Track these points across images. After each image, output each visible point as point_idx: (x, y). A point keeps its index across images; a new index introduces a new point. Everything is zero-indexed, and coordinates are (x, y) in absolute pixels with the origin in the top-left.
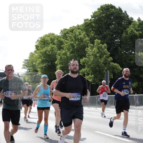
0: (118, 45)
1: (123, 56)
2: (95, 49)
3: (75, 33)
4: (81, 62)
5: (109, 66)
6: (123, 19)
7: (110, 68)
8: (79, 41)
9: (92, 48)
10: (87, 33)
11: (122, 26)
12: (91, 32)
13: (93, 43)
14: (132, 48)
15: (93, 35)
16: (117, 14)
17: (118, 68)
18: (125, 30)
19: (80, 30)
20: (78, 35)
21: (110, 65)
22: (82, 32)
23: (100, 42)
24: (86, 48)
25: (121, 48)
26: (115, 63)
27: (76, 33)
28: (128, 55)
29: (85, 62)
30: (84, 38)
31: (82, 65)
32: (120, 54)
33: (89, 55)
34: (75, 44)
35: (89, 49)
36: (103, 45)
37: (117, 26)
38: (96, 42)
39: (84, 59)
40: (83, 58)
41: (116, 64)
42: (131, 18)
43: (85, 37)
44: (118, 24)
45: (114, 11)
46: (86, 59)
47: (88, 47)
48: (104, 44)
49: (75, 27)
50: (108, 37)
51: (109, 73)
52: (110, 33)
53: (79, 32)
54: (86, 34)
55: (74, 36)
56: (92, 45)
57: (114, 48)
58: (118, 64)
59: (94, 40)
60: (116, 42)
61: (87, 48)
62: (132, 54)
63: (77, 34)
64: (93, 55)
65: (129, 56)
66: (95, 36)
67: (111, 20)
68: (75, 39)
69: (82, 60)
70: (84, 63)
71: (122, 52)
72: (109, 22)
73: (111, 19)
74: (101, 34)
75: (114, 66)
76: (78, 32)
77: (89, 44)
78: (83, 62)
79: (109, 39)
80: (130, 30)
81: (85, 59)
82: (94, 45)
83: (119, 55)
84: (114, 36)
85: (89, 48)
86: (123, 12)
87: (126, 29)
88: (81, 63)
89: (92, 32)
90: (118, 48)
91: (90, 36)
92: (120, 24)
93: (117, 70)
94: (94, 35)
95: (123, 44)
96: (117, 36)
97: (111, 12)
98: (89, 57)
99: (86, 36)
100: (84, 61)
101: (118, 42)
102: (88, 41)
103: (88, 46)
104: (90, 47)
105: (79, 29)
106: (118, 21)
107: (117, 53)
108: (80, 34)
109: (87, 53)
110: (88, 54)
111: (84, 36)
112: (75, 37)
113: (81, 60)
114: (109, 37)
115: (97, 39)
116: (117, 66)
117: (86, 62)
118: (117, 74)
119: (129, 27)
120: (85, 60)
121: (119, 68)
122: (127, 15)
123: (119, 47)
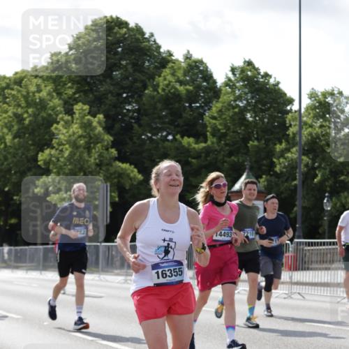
0: (132, 118)
1: (146, 147)
2: (75, 128)
3: (26, 86)
4: (41, 160)
5: (108, 170)
6: (146, 54)
7: (111, 174)
8: (36, 108)
9: (68, 124)
10: (56, 86)
11: (143, 72)
12: (66, 84)
13: (70, 112)
14: (168, 125)
15: (70, 92)
16: (131, 42)
17: (132, 175)
18: (151, 80)
19: (39, 81)
20: (34, 93)
21: (110, 168)
22: (45, 86)
23: (87, 111)
24: (52, 126)
25: (140, 126)
26: (123, 163)
27: (30, 86)
28: (158, 143)
29: (50, 160)
30: (50, 101)
31: (43, 167)
32: (137, 142)
33: (60, 144)
34: (25, 115)
35: (61, 128)
36: (96, 119)
37: (131, 70)
38: (77, 110)
39: (47, 151)
40: (45, 149)
41: (125, 166)
42: (168, 51)
43: (52, 97)
44: (134, 65)
45: (125, 34)
46: (53, 152)
47: (58, 123)
48: (98, 116)
49: (28, 72)
50: (107, 99)
51: (111, 187)
52: (112, 88)
53: (38, 86)
54: (54, 91)
55: (25, 93)
56: (67, 118)
57: (123, 125)
58: (131, 165)
59: (72, 105)
60: (128, 110)
61: (55, 125)
62: (168, 140)
63: (33, 89)
64: (68, 142)
65: (160, 146)
66: (77, 96)
67: (117, 57)
68: (27, 101)
69: (42, 155)
70: (47, 163)
71: (143, 137)
72: (112, 61)
73: (116, 53)
74: (91, 90)
75: (121, 172)
76: (35, 85)
77: (61, 116)
78: (45, 161)
79: (110, 105)
80: (166, 82)
81: (50, 152)
82: (72, 117)
83: (135, 143)
84: (125, 95)
85: (60, 126)
86: (147, 36)
87: (154, 79)
88: (39, 163)
89: (69, 85)
90: (132, 127)
91: (65, 96)
92: (138, 67)
93: (131, 179)
94: (74, 93)
95: (146, 116)
96: (132, 97)
97: (118, 36)
98: (61, 148)
99: (54, 94)
100: (48, 158)
101: (134, 111)
102: (58, 109)
103: (58, 120)
104: (62, 123)
105: (36, 77)
106: (135, 59)
107: (131, 139)
108: (39, 91)
109: (56, 138)
110: (57, 141)
111: (49, 94)
112: (26, 97)
113: (39, 155)
114: (111, 100)
115: (80, 104)
116: (129, 169)
117: (53, 159)
118: (130, 189)
119: (162, 75)
120: (51, 155)
121: (135, 175)
122: (157, 44)
123: (135, 122)
